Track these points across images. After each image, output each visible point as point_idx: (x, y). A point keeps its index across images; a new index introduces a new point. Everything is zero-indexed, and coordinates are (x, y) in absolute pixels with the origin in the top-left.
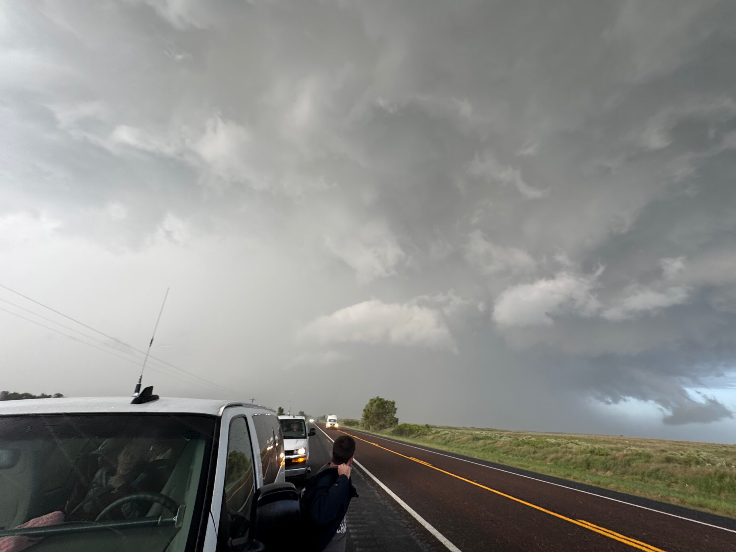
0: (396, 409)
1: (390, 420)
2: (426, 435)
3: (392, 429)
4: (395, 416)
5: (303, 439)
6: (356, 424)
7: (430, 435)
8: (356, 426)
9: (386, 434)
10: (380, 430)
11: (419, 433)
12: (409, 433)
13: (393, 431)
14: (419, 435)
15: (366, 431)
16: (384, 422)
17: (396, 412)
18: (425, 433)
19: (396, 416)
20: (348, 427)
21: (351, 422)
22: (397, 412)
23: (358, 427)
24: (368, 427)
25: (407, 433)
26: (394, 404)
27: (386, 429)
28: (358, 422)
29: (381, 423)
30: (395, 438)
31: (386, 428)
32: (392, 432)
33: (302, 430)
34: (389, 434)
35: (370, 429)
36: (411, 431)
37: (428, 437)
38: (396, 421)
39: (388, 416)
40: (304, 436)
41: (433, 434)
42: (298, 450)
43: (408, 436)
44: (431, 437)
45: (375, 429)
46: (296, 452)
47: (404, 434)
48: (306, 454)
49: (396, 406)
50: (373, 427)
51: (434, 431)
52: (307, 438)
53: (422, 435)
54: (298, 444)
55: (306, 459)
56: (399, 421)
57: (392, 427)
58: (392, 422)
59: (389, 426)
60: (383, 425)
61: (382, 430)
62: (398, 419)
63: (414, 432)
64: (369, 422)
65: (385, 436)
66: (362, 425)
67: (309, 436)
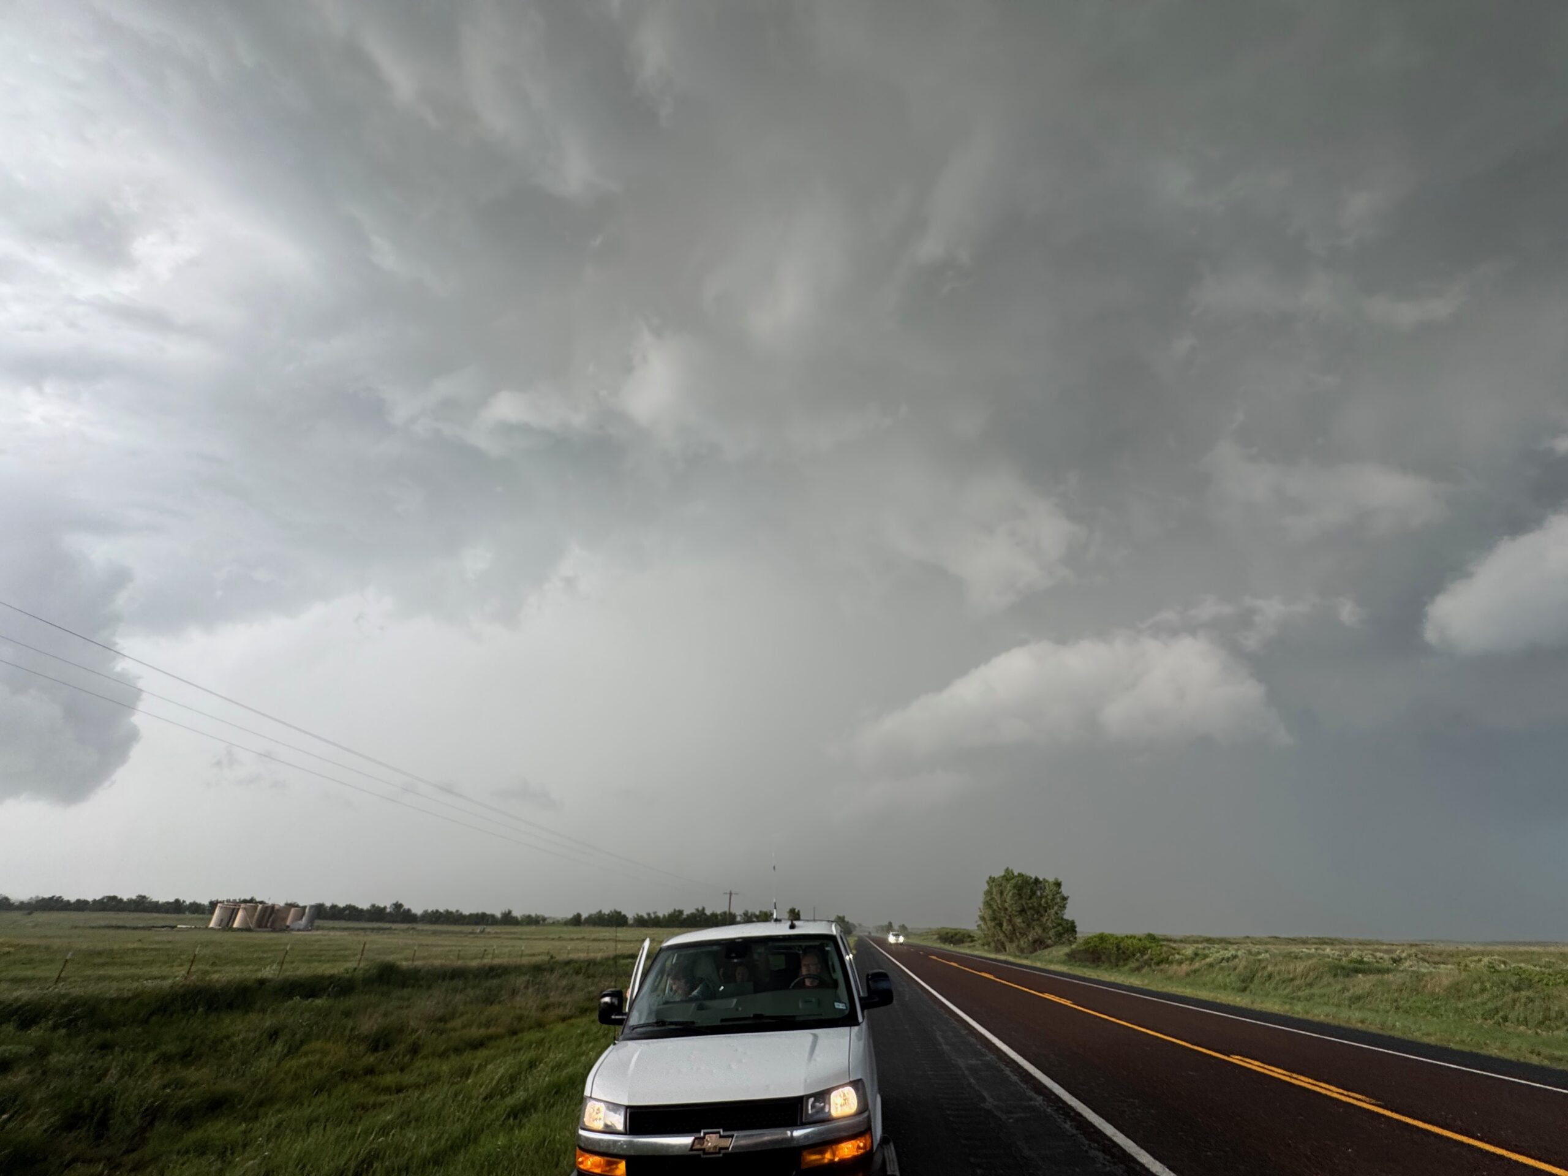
0: (1065, 899)
1: (1055, 925)
2: (1166, 960)
3: (1066, 950)
4: (1065, 917)
5: (846, 1030)
6: (969, 939)
7: (1180, 963)
8: (967, 944)
9: (1055, 962)
10: (1032, 952)
11: (1146, 957)
12: (1118, 960)
13: (1067, 955)
14: (1147, 963)
15: (999, 956)
16: (1040, 931)
17: (1067, 905)
18: (1164, 955)
19: (1069, 914)
20: (950, 947)
21: (956, 934)
22: (1070, 904)
23: (974, 946)
24: (1000, 947)
25: (1113, 959)
26: (1060, 888)
27: (1050, 948)
28: (972, 934)
29: (1033, 936)
30: (1079, 971)
31: (1048, 947)
32: (1066, 958)
33: (835, 984)
34: (1064, 963)
35: (1006, 951)
36: (1123, 952)
37: (1175, 967)
38: (1071, 928)
39: (1049, 916)
40: (847, 1012)
41: (1186, 960)
42: (823, 1096)
43: (1117, 965)
44: (1185, 967)
45: (1022, 950)
46: (819, 1105)
47: (1104, 962)
48: (866, 1115)
49: (1065, 891)
50: (1014, 945)
51: (1189, 950)
52: (860, 1019)
53: (1158, 964)
54: (818, 1059)
55: (869, 1142)
56: (1077, 929)
57: (1063, 943)
58: (1060, 930)
59: (1055, 940)
60: (1039, 939)
61: (1039, 951)
62: (1075, 922)
63: (1131, 955)
64: (1001, 931)
65: (1054, 967)
66: (983, 941)
67: (866, 1012)
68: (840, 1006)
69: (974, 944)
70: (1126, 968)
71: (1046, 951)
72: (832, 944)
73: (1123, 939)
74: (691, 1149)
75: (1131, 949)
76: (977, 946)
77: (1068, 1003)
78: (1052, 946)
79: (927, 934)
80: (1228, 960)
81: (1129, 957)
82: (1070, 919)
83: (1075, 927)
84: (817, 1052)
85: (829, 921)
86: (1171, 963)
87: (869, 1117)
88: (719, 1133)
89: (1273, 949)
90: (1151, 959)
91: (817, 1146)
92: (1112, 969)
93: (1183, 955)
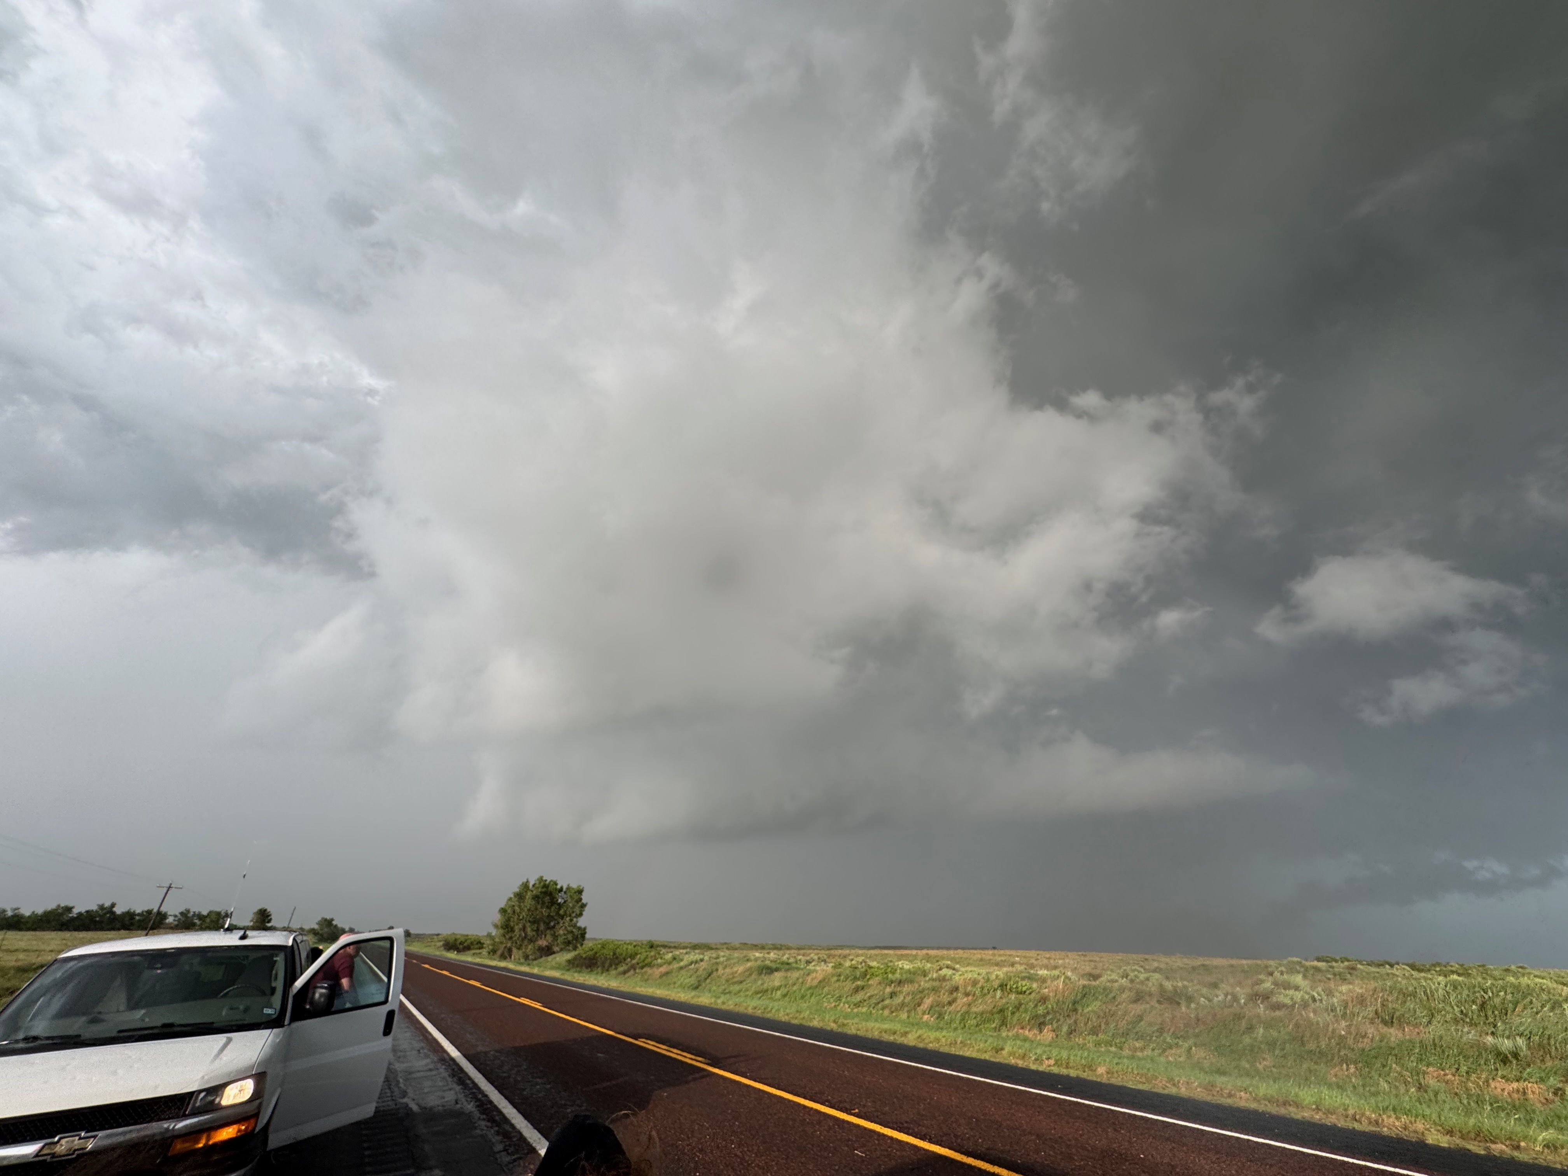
0: (584, 906)
1: (566, 932)
2: (649, 965)
3: (569, 956)
4: (578, 925)
6: (476, 946)
7: (660, 966)
8: (472, 952)
9: (552, 968)
10: (537, 959)
11: (634, 962)
12: (610, 965)
13: (569, 961)
14: (633, 967)
15: (503, 964)
16: (549, 940)
17: (584, 913)
18: (649, 960)
19: (581, 922)
20: (452, 955)
21: (464, 941)
23: (480, 953)
24: (506, 954)
25: (606, 964)
26: (581, 894)
27: (554, 955)
28: (481, 941)
29: (543, 943)
31: (554, 953)
32: (566, 963)
34: (558, 967)
35: (511, 958)
36: (617, 958)
37: (655, 969)
38: (581, 935)
39: (564, 923)
40: (274, 1016)
41: (665, 963)
42: (217, 1089)
43: (607, 970)
44: (663, 969)
45: (526, 957)
46: (210, 1098)
48: (258, 1101)
49: (585, 898)
50: (521, 952)
51: (669, 956)
52: (288, 1022)
53: (642, 968)
54: (224, 1058)
55: (253, 1124)
56: (587, 936)
57: (569, 950)
58: (570, 937)
59: (563, 946)
60: (546, 946)
61: (544, 958)
62: (585, 929)
63: (623, 960)
64: (511, 938)
65: (548, 973)
66: (491, 947)
68: (268, 1011)
69: (481, 951)
70: (613, 972)
71: (550, 958)
72: (284, 954)
74: (37, 1155)
75: (625, 953)
76: (484, 953)
77: (537, 1006)
78: (558, 952)
79: (431, 940)
80: (696, 962)
81: (621, 962)
82: (583, 926)
83: (585, 934)
84: (225, 1052)
85: (288, 931)
86: (652, 967)
87: (260, 1105)
88: (79, 1135)
89: (736, 954)
90: (638, 964)
91: (194, 1133)
92: (602, 973)
93: (664, 959)
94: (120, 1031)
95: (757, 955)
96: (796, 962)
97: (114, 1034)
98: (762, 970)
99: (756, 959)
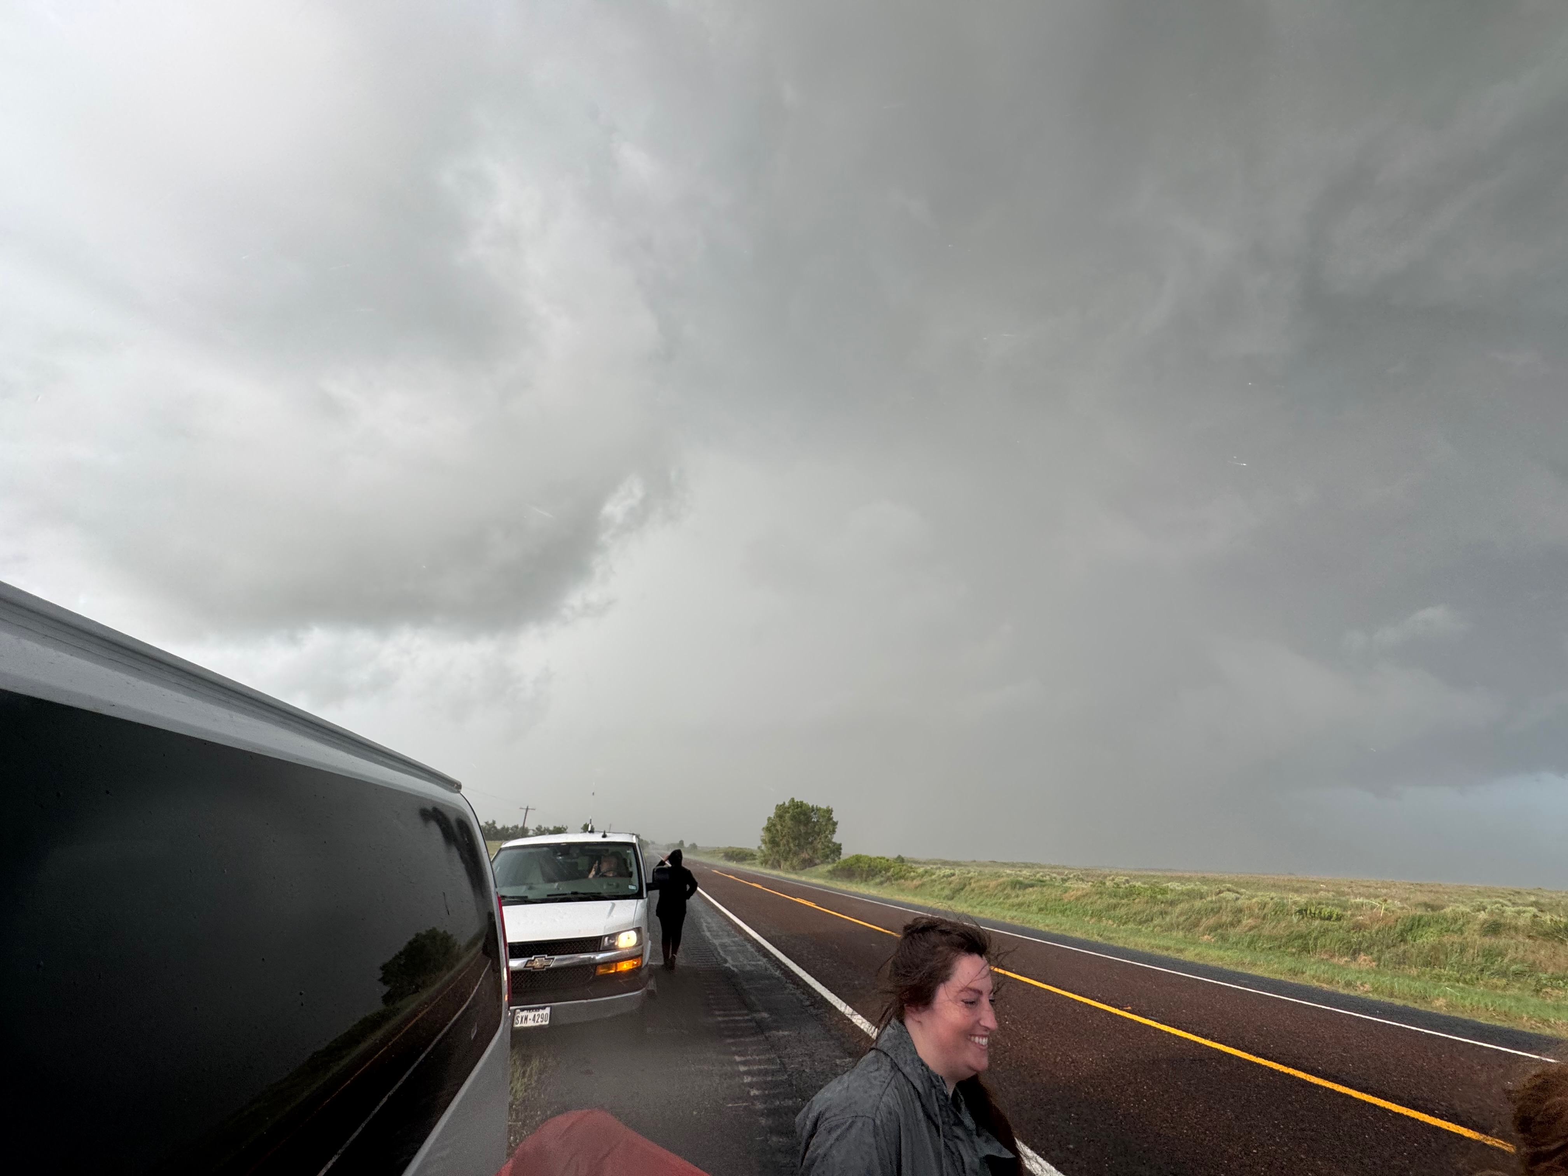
0: (835, 824)
1: (824, 847)
2: (903, 877)
3: (830, 867)
4: (834, 840)
5: (634, 901)
6: (750, 858)
7: (913, 879)
8: (750, 862)
9: (816, 877)
10: (803, 870)
11: (889, 874)
13: (829, 871)
14: (889, 879)
15: (775, 872)
16: (810, 852)
17: (836, 830)
18: (903, 873)
19: (836, 839)
20: (733, 865)
21: (740, 853)
22: (838, 829)
23: (754, 863)
24: (775, 863)
25: (865, 875)
26: (831, 814)
27: (816, 867)
28: (752, 853)
29: (805, 855)
30: (837, 885)
31: (816, 865)
32: (828, 874)
33: (630, 875)
34: (825, 877)
35: (780, 866)
36: (873, 870)
37: (909, 882)
38: (837, 849)
39: (820, 839)
40: (636, 891)
41: (918, 876)
42: (613, 936)
43: (866, 881)
44: (916, 882)
45: (793, 867)
46: (611, 941)
47: (856, 878)
48: (641, 946)
49: (835, 817)
50: (788, 863)
51: (921, 870)
52: (645, 895)
53: (897, 880)
54: (615, 916)
55: (640, 962)
56: (842, 851)
57: (829, 863)
58: (827, 851)
59: (822, 859)
60: (809, 859)
61: (808, 869)
62: (840, 845)
63: (878, 872)
64: (778, 852)
65: (815, 881)
66: (763, 858)
67: (650, 892)
68: (631, 887)
69: (754, 861)
70: (872, 882)
71: (813, 869)
72: (632, 849)
73: (875, 859)
74: (525, 967)
75: (879, 867)
76: (758, 863)
77: (812, 905)
78: (818, 864)
79: (713, 852)
80: (947, 877)
81: (877, 874)
82: (838, 842)
83: (841, 849)
84: (614, 911)
85: (630, 834)
86: (906, 879)
87: (643, 948)
88: (545, 957)
89: (987, 870)
90: (893, 876)
91: (607, 963)
92: (861, 883)
93: (917, 873)
94: (548, 895)
95: (1008, 872)
96: (1051, 880)
97: (545, 897)
98: (1015, 885)
99: (1008, 875)
